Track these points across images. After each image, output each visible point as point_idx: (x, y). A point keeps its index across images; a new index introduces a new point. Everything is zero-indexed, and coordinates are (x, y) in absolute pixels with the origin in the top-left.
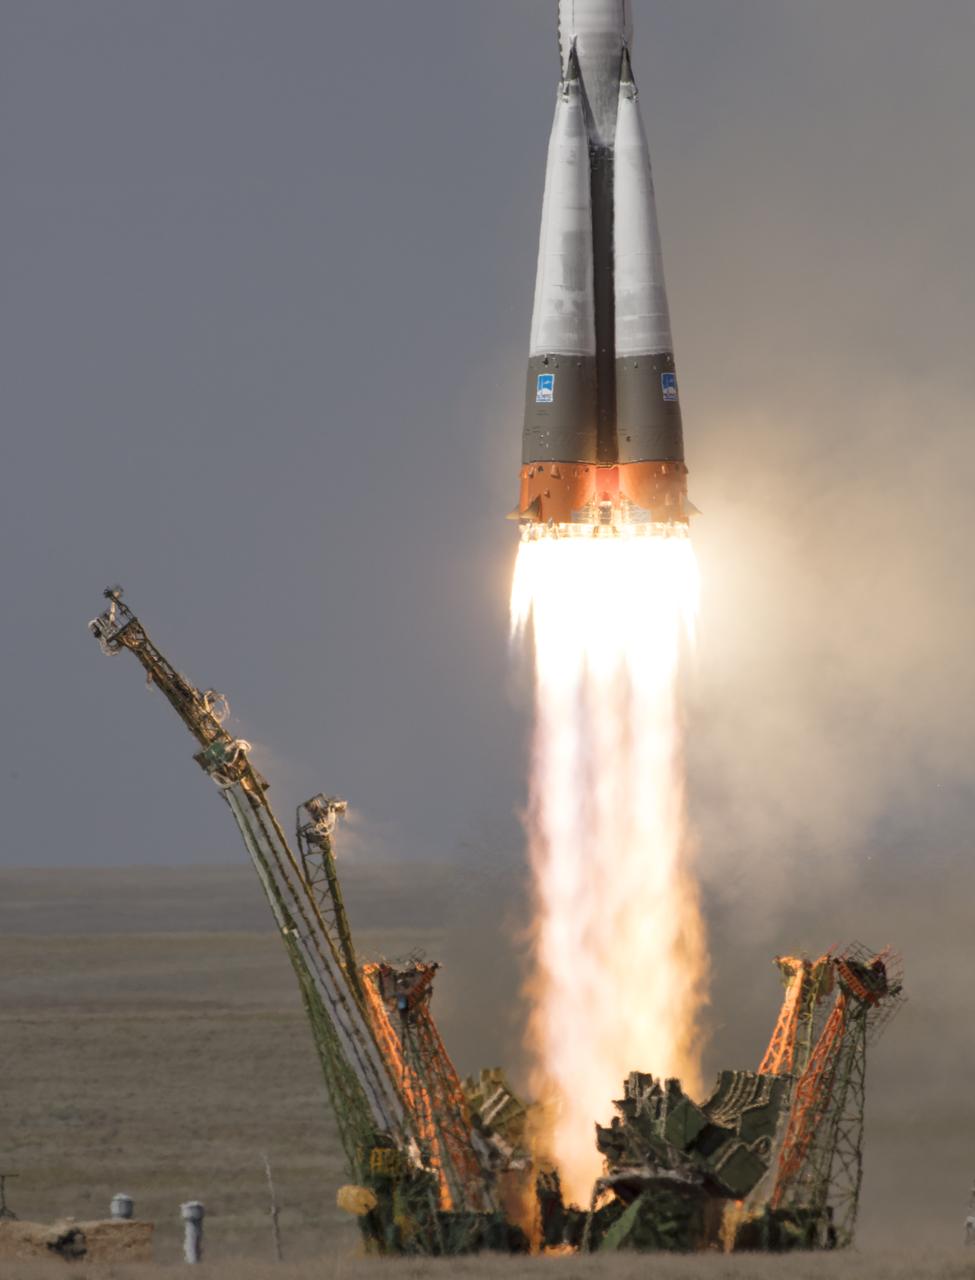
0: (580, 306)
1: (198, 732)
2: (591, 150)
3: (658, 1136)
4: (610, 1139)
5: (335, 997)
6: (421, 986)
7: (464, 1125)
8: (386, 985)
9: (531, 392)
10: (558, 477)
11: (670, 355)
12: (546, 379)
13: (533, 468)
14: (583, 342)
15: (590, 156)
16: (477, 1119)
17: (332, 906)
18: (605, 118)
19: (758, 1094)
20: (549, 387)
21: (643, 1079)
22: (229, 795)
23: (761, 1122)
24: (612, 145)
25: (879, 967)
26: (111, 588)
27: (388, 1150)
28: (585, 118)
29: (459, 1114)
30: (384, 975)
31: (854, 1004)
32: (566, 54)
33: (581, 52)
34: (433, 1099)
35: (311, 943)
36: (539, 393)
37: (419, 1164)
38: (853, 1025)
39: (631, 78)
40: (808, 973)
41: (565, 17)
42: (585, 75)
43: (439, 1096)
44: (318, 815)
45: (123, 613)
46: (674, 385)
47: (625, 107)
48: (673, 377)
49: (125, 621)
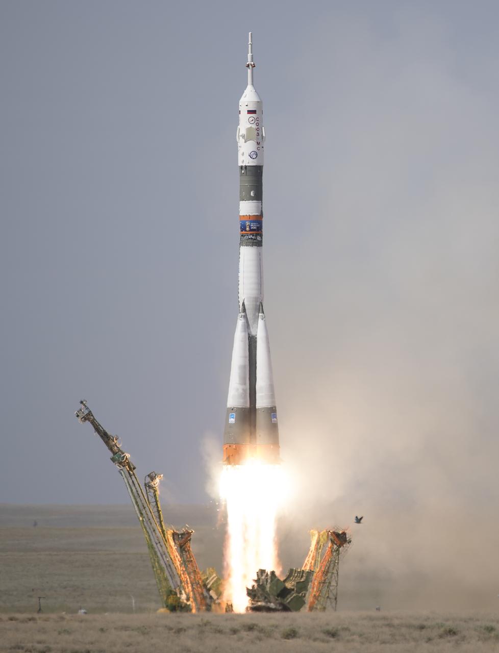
0: (244, 390)
1: (111, 449)
2: (249, 337)
3: (267, 591)
4: (251, 592)
5: (157, 542)
6: (187, 538)
7: (201, 587)
8: (175, 538)
9: (227, 420)
10: (236, 449)
11: (275, 407)
12: (232, 415)
13: (227, 446)
14: (246, 402)
15: (249, 339)
16: (205, 586)
17: (156, 510)
18: (254, 326)
19: (302, 577)
20: (233, 418)
21: (262, 572)
22: (122, 472)
23: (303, 587)
24: (256, 335)
25: (344, 534)
26: (82, 400)
27: (174, 596)
28: (247, 326)
29: (199, 583)
30: (174, 535)
31: (335, 546)
32: (241, 304)
33: (246, 303)
34: (190, 578)
35: (149, 523)
36: (230, 420)
37: (185, 601)
38: (334, 554)
39: (263, 312)
40: (319, 536)
42: (247, 311)
43: (193, 577)
44: (152, 478)
45: (86, 409)
46: (276, 417)
47: (261, 322)
48: (276, 415)
49: (86, 412)
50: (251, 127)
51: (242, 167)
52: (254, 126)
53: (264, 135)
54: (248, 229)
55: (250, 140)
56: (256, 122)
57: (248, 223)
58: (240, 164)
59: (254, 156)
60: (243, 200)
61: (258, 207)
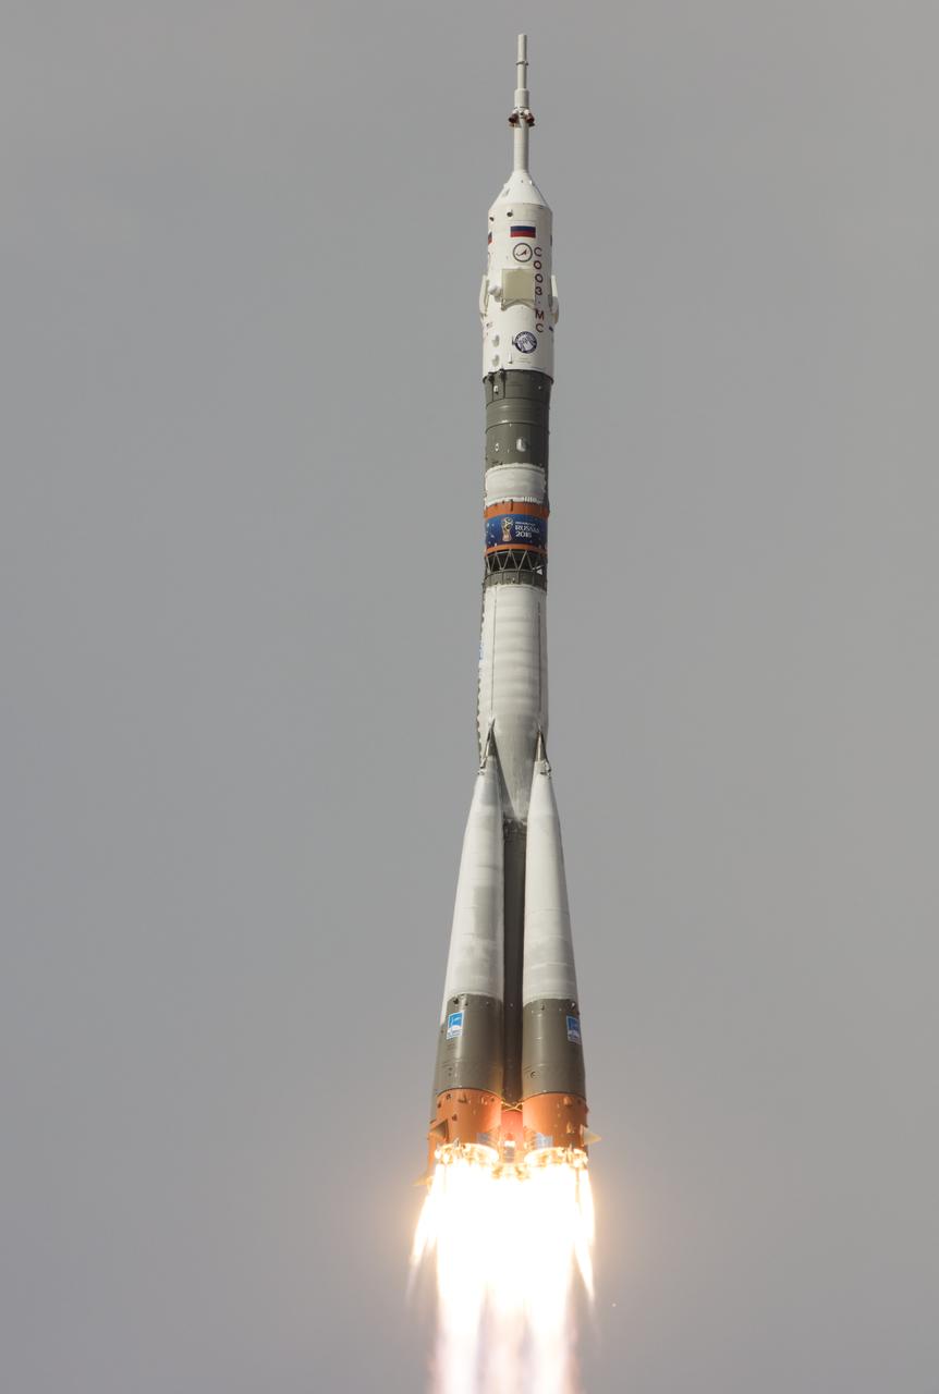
0: (491, 954)
2: (505, 825)
10: (465, 1101)
11: (576, 1002)
12: (454, 1017)
14: (492, 985)
15: (504, 829)
18: (519, 792)
24: (525, 820)
28: (500, 792)
32: (484, 740)
33: (497, 732)
36: (449, 1030)
39: (545, 757)
41: (484, 705)
42: (502, 753)
46: (578, 1030)
47: (539, 781)
48: (578, 1023)
50: (519, 270)
51: (492, 378)
52: (528, 267)
53: (555, 294)
54: (506, 537)
55: (517, 302)
56: (535, 258)
57: (507, 523)
58: (489, 368)
59: (528, 346)
60: (495, 463)
61: (536, 483)
